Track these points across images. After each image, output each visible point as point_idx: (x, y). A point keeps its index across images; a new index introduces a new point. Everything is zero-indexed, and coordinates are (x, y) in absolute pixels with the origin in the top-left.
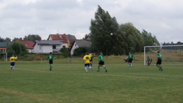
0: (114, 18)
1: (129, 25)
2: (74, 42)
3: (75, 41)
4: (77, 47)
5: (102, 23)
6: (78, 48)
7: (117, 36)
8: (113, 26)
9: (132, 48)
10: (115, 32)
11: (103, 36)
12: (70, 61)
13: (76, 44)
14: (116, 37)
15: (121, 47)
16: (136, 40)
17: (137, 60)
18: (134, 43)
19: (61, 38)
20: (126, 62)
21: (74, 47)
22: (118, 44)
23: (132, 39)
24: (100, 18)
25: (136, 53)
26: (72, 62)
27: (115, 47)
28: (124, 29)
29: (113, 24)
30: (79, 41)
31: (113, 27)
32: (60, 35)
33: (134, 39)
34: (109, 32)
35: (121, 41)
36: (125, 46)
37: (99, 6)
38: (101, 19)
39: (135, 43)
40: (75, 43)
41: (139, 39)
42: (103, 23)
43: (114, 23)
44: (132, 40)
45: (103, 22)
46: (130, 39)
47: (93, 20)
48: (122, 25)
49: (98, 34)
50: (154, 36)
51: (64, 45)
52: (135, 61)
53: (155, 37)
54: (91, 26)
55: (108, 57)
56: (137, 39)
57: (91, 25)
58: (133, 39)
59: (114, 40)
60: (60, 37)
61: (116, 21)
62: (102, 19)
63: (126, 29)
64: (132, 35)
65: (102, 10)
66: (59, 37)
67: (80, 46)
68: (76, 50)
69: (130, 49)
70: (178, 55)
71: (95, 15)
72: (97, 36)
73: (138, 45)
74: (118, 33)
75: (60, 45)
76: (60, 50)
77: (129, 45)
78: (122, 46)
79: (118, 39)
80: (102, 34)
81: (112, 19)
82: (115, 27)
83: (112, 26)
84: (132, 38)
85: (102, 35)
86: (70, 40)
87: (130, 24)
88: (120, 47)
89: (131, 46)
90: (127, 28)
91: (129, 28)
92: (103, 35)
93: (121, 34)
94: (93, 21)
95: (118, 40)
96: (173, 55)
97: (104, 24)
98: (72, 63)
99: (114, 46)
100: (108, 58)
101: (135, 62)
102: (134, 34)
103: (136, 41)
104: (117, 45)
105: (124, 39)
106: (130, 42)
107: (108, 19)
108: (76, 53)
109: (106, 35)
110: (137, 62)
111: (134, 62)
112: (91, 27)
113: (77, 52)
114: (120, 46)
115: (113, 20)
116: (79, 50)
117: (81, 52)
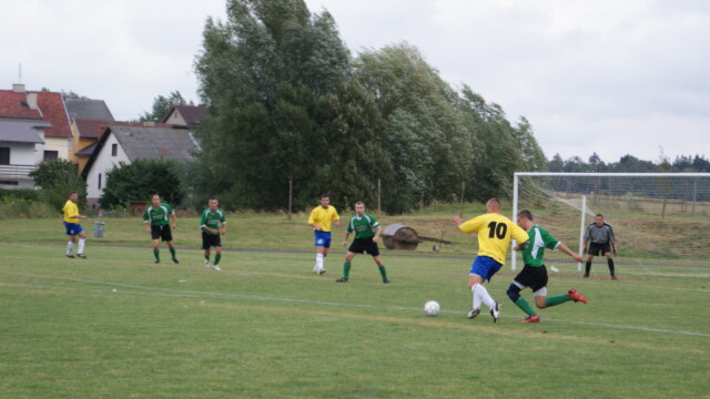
0: (327, 15)
1: (406, 60)
2: (107, 133)
3: (112, 128)
4: (123, 158)
5: (262, 40)
6: (128, 167)
7: (344, 111)
8: (322, 61)
9: (411, 176)
10: (333, 92)
11: (263, 111)
12: (99, 234)
13: (114, 146)
14: (335, 116)
15: (355, 170)
16: (432, 135)
17: (447, 243)
18: (422, 150)
19: (35, 111)
20: (390, 247)
21: (107, 162)
22: (345, 155)
23: (410, 131)
24: (252, 14)
25: (435, 203)
26: (106, 236)
27: (325, 170)
28: (375, 75)
29: (322, 47)
30: (133, 129)
31: (323, 65)
32: (33, 92)
33: (425, 131)
34: (299, 93)
35: (362, 142)
36: (378, 164)
38: (260, 22)
39: (426, 151)
40: (112, 140)
41: (449, 130)
42: (268, 43)
43: (325, 44)
44: (414, 136)
45: (270, 37)
46: (398, 129)
47: (216, 24)
48: (365, 58)
49: (240, 99)
50: (523, 119)
51: (52, 145)
52: (437, 246)
53: (524, 128)
54: (201, 54)
55: (294, 216)
56: (437, 133)
57: (204, 49)
58: (414, 130)
59: (323, 131)
60: (32, 103)
61: (336, 33)
62: (265, 22)
63: (387, 78)
64: (414, 110)
66: (25, 104)
67: (141, 159)
68: (116, 177)
69: (401, 178)
70: (651, 225)
72: (237, 110)
73: (442, 162)
74: (346, 96)
75: (31, 144)
76: (32, 174)
77: (397, 163)
78: (365, 167)
79: (346, 125)
80: (262, 101)
81: (317, 24)
82: (333, 63)
83: (317, 58)
84: (409, 127)
85: (259, 104)
86: (80, 123)
87: (409, 50)
88: (352, 168)
89: (409, 165)
90: (390, 72)
91: (399, 73)
92: (268, 105)
93: (363, 103)
94: (215, 30)
95: (345, 132)
96: (625, 225)
97: (272, 48)
98: (107, 243)
99: (322, 165)
100: (294, 224)
101: (434, 248)
102: (424, 107)
103: (433, 140)
104: (338, 159)
105: (376, 130)
106: (404, 144)
107: (293, 24)
108: (115, 194)
109: (283, 103)
110: (444, 249)
111: (431, 250)
112: (203, 61)
113: (123, 185)
114: (352, 162)
115: (319, 29)
116: (132, 178)
117: (144, 186)
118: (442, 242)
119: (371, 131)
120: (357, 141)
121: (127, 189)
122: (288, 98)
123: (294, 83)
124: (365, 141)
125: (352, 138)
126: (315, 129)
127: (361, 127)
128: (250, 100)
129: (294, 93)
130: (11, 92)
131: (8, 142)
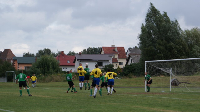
0: (176, 21)
3: (130, 55)
19: (117, 52)
24: (153, 22)
31: (171, 36)
32: (116, 47)
34: (163, 43)
37: (151, 4)
43: (172, 29)
46: (195, 52)
47: (144, 25)
57: (141, 32)
59: (170, 53)
60: (116, 50)
62: (156, 24)
65: (156, 10)
71: (146, 17)
72: (146, 48)
74: (177, 43)
75: (108, 61)
79: (176, 51)
81: (172, 24)
82: (175, 35)
83: (170, 34)
84: (198, 52)
93: (182, 45)
94: (144, 27)
95: (176, 53)
101: (185, 85)
105: (186, 53)
110: (188, 85)
116: (130, 69)
117: (133, 70)
118: (187, 83)
119: (184, 53)
120: (179, 56)
121: (128, 71)
122: (160, 44)
123: (162, 40)
124: (182, 55)
125: (178, 55)
126: (167, 53)
127: (181, 52)
128: (150, 45)
129: (162, 43)
130: (111, 47)
131: (102, 60)
